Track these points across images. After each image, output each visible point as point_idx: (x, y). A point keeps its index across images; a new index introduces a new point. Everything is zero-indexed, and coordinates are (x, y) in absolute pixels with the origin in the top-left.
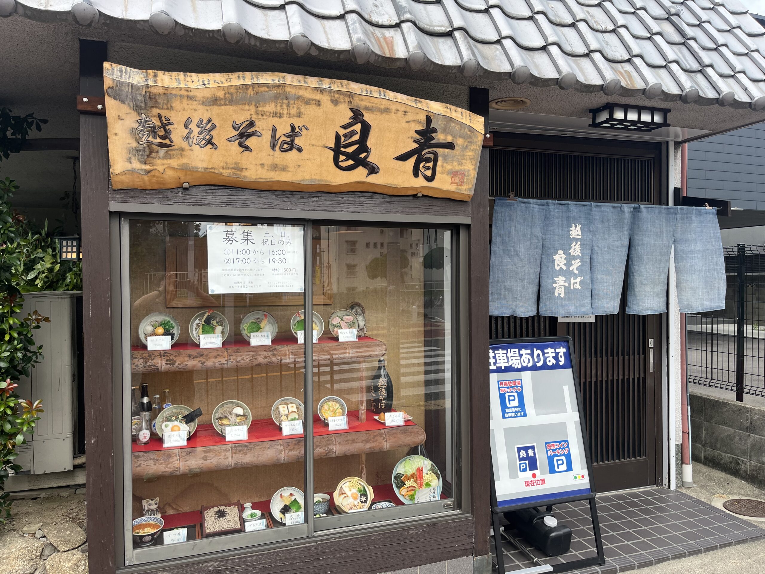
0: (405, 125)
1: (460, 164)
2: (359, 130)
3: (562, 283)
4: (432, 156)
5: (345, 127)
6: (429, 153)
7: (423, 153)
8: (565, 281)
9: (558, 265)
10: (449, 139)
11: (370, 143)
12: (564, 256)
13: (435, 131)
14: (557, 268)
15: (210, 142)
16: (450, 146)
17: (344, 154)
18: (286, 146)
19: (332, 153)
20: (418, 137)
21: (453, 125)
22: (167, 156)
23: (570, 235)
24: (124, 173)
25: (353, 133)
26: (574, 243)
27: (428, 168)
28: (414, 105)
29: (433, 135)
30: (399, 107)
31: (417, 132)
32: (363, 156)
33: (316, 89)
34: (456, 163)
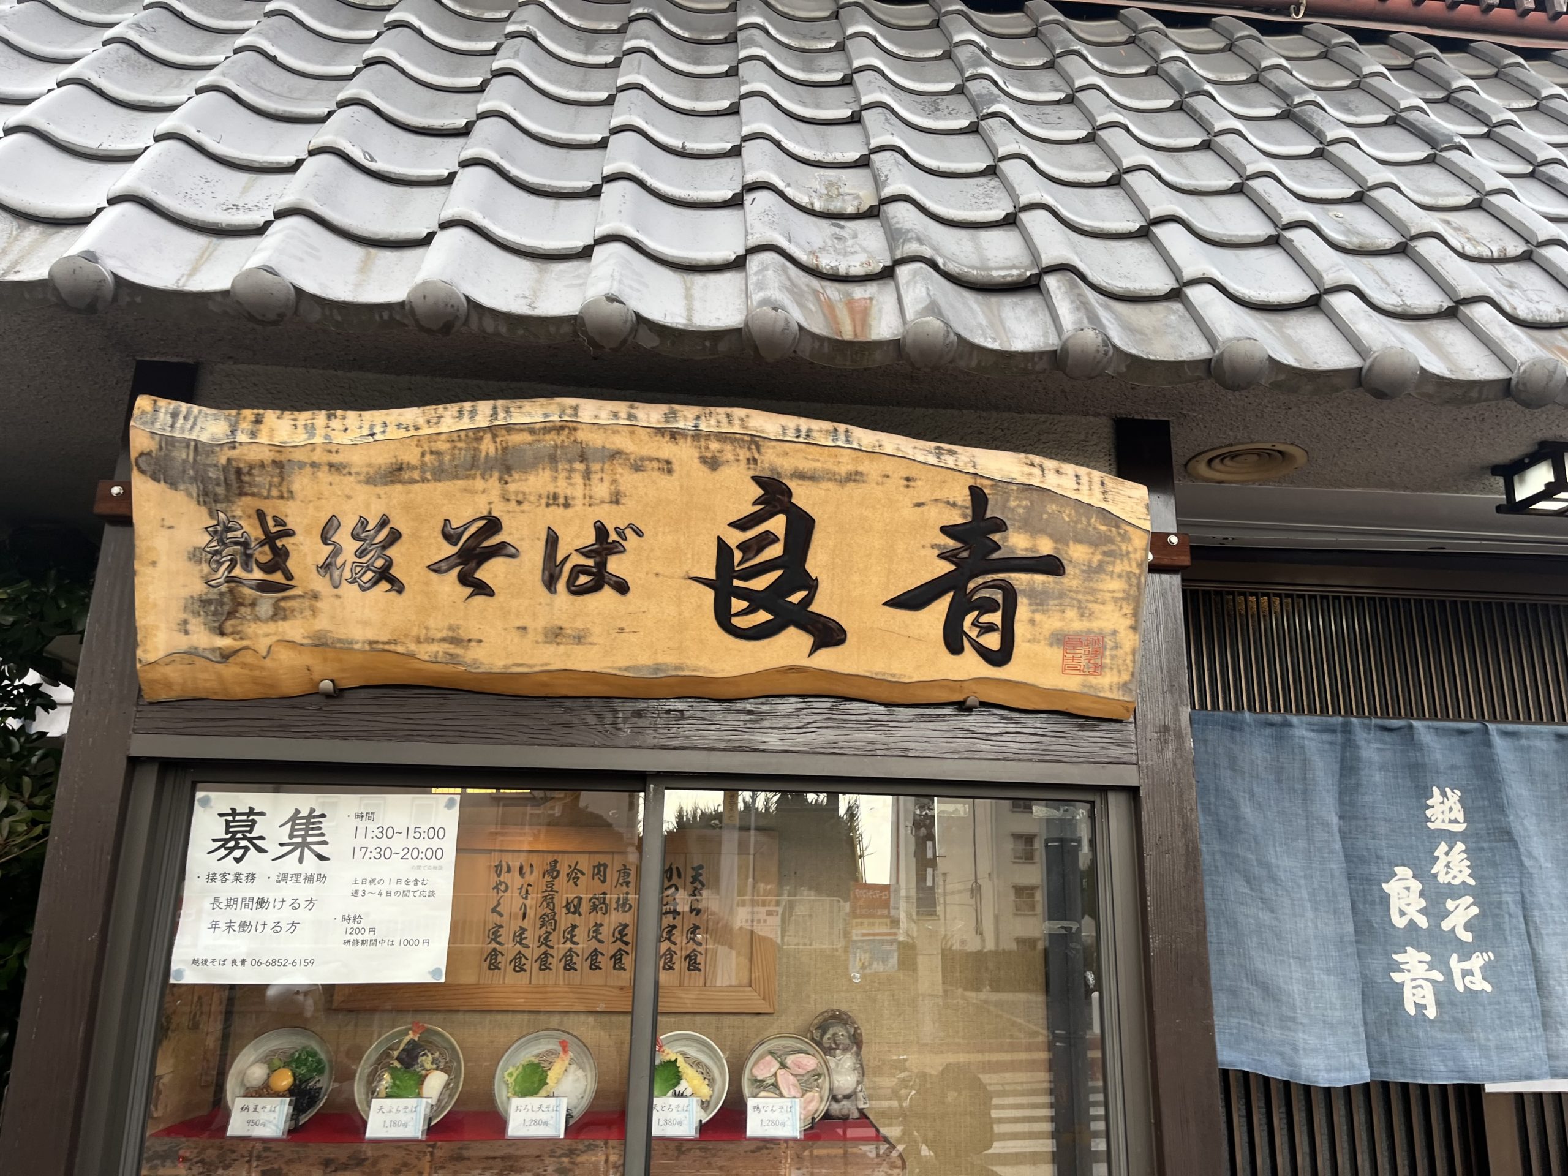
0: (909, 513)
1: (1083, 613)
2: (780, 532)
3: (1420, 970)
4: (998, 596)
5: (742, 525)
6: (986, 586)
7: (971, 585)
8: (1431, 967)
9: (1402, 913)
10: (1045, 547)
11: (814, 565)
13: (1000, 526)
14: (1400, 922)
15: (385, 575)
16: (1052, 566)
17: (744, 594)
18: (583, 579)
19: (709, 595)
20: (951, 543)
21: (1052, 508)
22: (279, 614)
23: (1429, 820)
24: (170, 658)
25: (768, 539)
27: (990, 628)
28: (932, 459)
29: (996, 537)
30: (889, 466)
31: (945, 530)
32: (796, 598)
33: (660, 431)
34: (1071, 613)
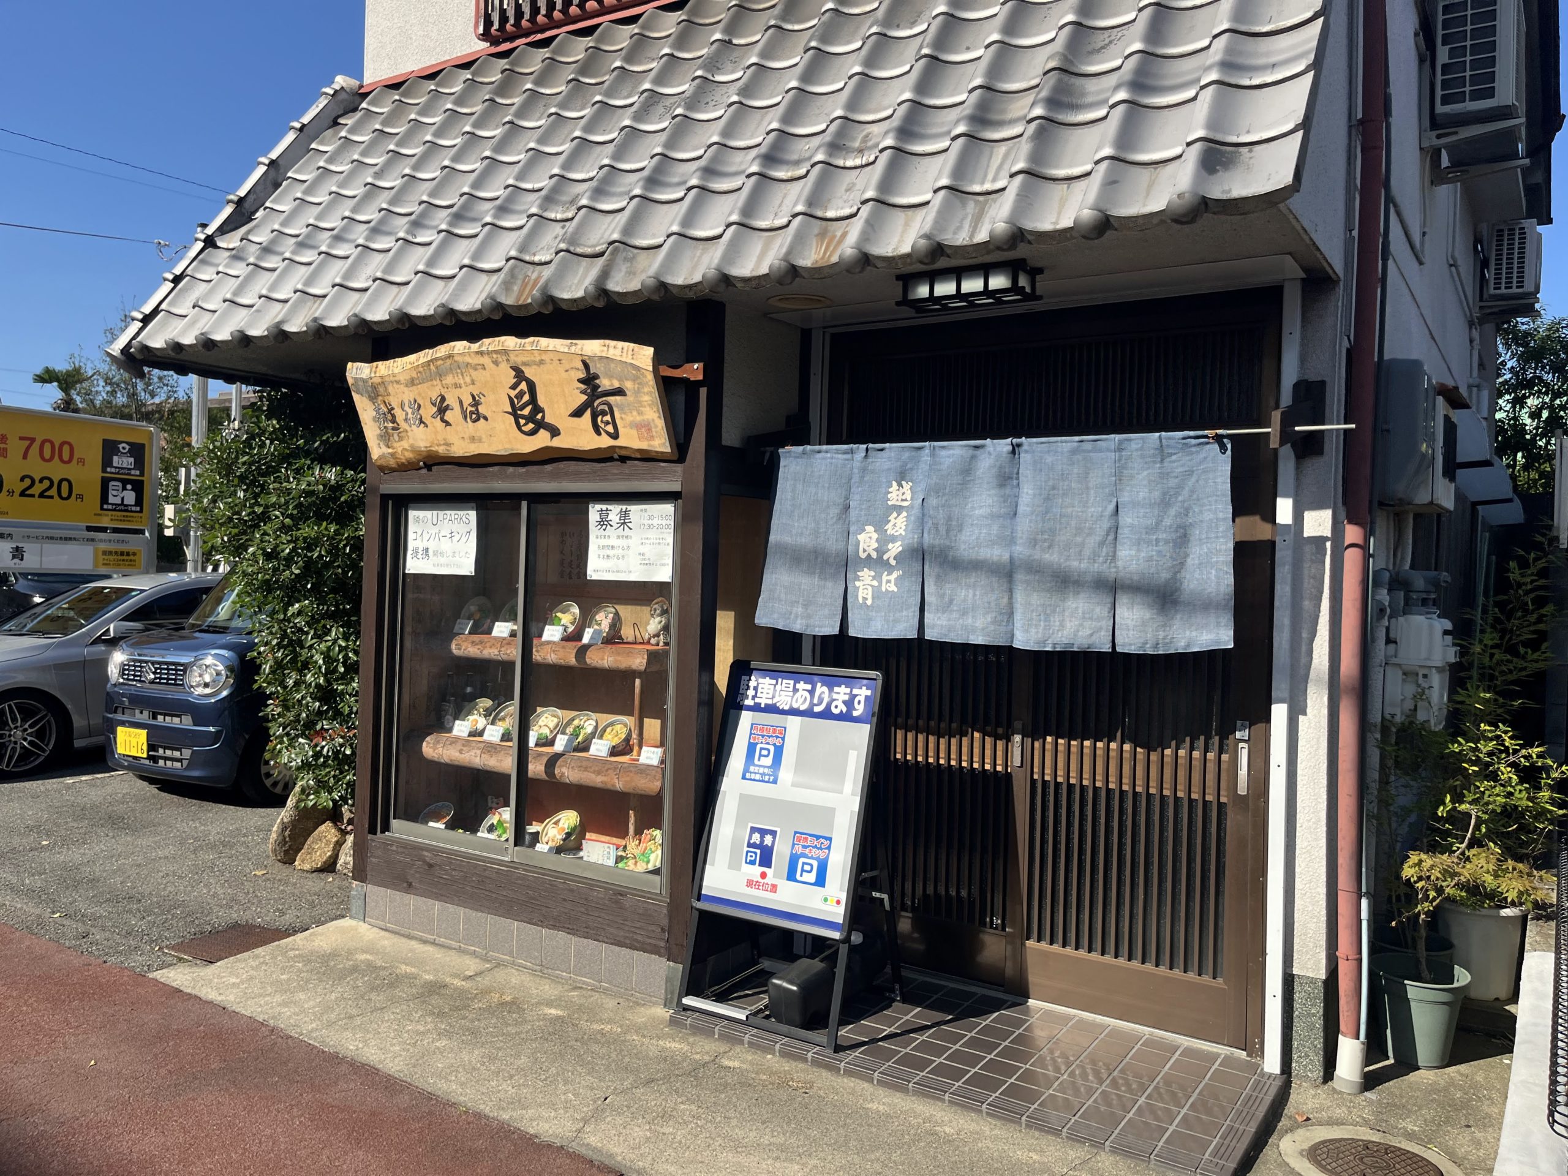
0: (564, 375)
1: (640, 413)
2: (526, 389)
3: (868, 581)
4: (606, 408)
5: (514, 387)
6: (600, 404)
7: (595, 404)
8: (874, 578)
9: (865, 551)
10: (616, 384)
11: (541, 401)
12: (875, 536)
13: (596, 377)
14: (863, 555)
15: (421, 422)
16: (620, 392)
17: (523, 417)
18: (474, 416)
19: (512, 418)
20: (583, 387)
21: (612, 366)
22: (401, 439)
23: (888, 500)
24: (380, 458)
25: (520, 395)
26: (895, 514)
27: (607, 423)
28: (566, 350)
29: (597, 381)
30: (551, 355)
31: (580, 381)
32: (539, 416)
33: (477, 353)
34: (635, 413)
